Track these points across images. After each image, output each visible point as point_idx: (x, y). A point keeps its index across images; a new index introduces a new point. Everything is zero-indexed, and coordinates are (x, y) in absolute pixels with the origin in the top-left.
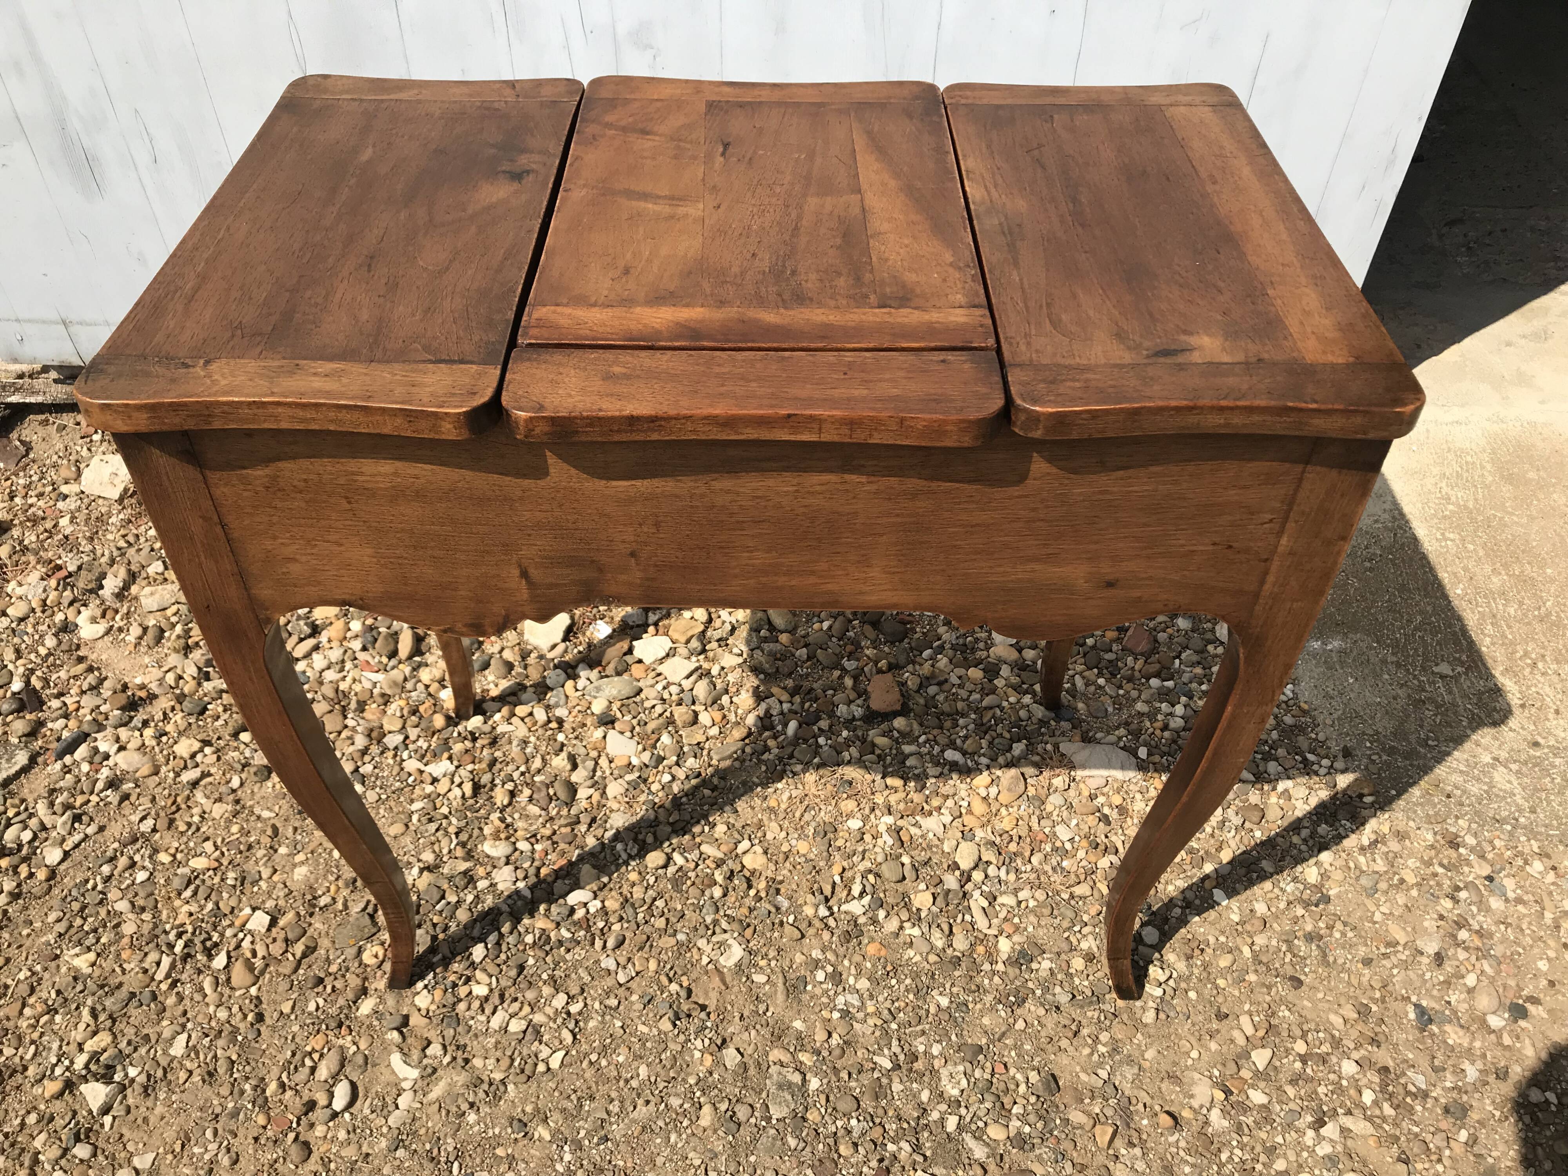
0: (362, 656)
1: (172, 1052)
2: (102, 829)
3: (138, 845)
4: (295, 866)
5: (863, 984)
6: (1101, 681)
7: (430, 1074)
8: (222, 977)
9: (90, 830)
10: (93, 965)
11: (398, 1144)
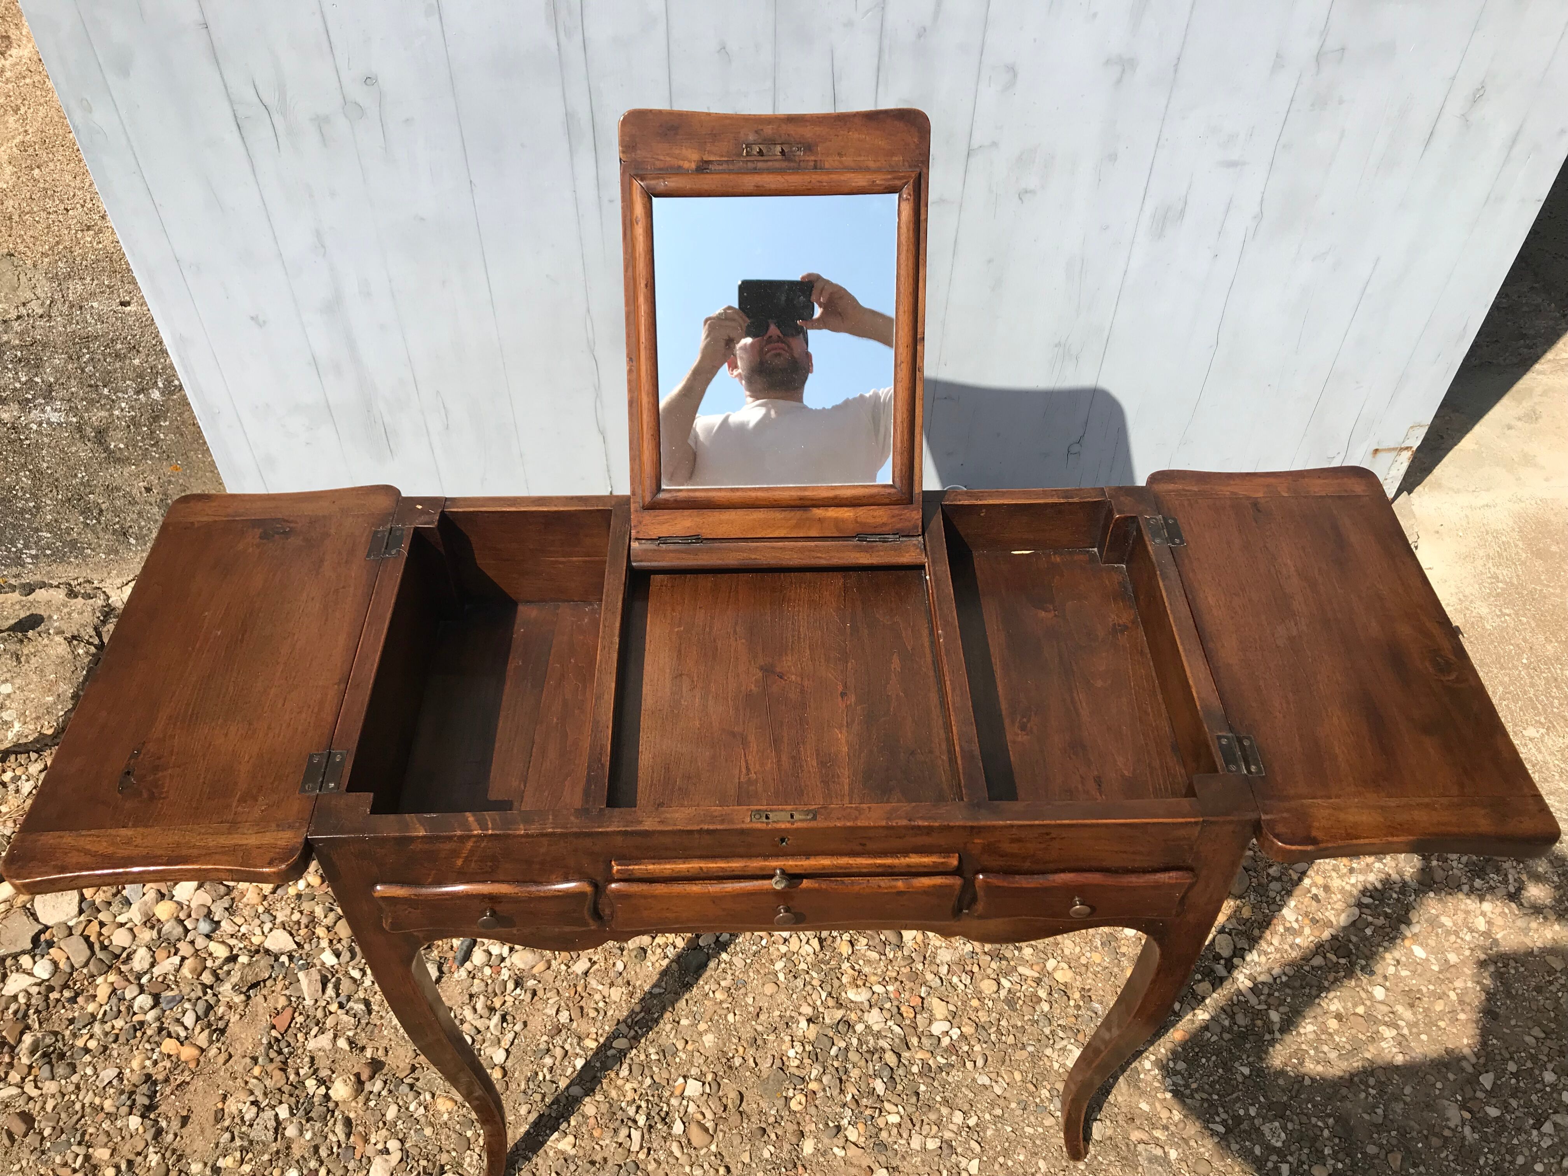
2: (526, 1025)
3: (563, 1035)
4: (700, 1034)
8: (684, 1142)
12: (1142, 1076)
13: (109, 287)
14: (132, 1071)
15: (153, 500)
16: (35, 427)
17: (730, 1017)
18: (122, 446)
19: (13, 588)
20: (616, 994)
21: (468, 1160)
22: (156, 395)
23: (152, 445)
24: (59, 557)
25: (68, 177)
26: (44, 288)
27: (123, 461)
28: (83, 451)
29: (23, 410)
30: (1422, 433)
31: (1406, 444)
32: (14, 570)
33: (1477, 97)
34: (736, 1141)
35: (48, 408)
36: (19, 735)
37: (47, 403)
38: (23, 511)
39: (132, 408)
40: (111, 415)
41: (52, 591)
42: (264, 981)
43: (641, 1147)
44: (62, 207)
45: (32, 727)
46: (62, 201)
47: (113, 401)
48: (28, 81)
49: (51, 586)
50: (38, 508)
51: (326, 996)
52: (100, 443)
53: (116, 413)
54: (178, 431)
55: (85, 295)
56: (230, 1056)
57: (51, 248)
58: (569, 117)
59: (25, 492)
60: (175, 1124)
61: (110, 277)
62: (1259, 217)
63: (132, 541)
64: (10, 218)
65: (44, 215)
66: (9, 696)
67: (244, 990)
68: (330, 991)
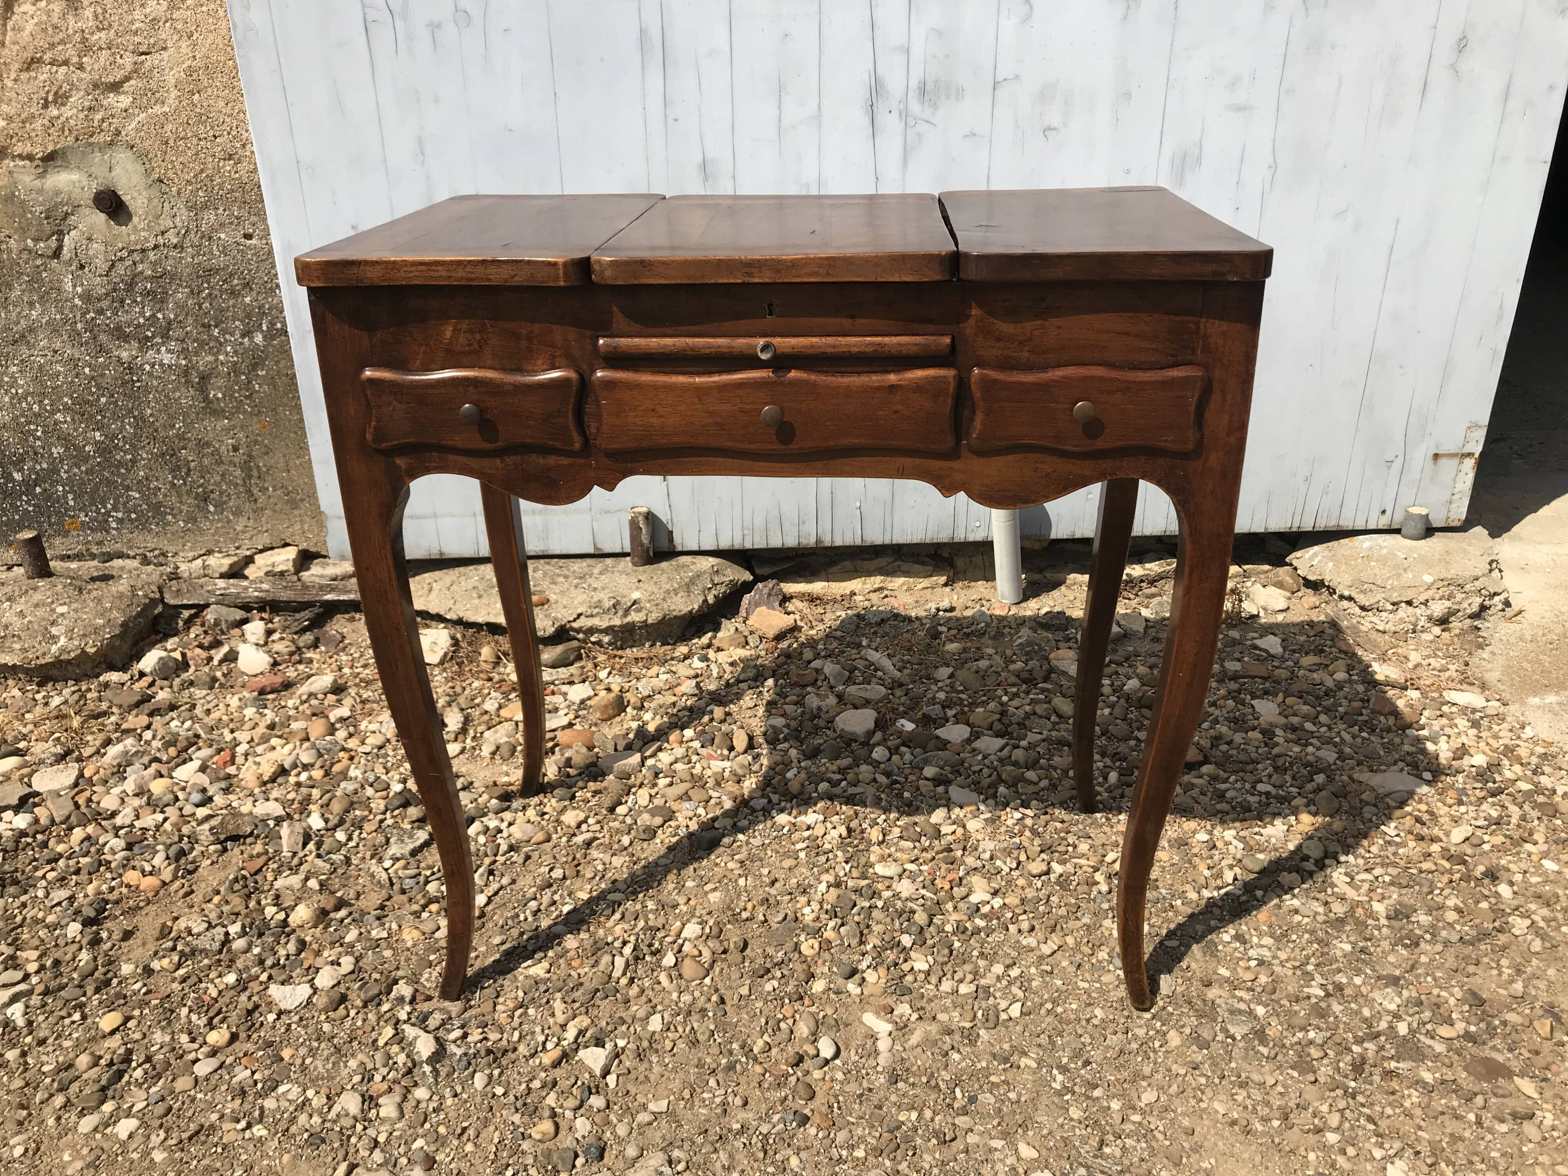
0: (703, 751)
1: (651, 1028)
2: (514, 882)
3: (555, 888)
4: (706, 893)
5: (1267, 941)
6: (1364, 734)
7: (902, 1028)
8: (674, 973)
9: (505, 881)
10: (549, 972)
11: (894, 1079)
12: (1220, 947)
13: (238, 218)
14: (86, 896)
15: (237, 460)
16: (147, 367)
17: (742, 882)
18: (220, 395)
19: (93, 557)
20: (617, 861)
21: (426, 976)
22: (259, 338)
23: (246, 397)
24: (142, 525)
25: (221, 104)
26: (183, 216)
27: (218, 413)
28: (186, 398)
29: (140, 349)
30: (1480, 435)
31: (1466, 450)
32: (99, 536)
33: (1462, 45)
34: (735, 975)
35: (163, 349)
36: (63, 650)
37: (163, 344)
38: (120, 464)
39: (236, 352)
40: (217, 360)
41: (128, 561)
42: (245, 837)
43: (624, 974)
44: (211, 133)
45: (76, 643)
46: (212, 128)
47: (221, 344)
48: (204, 9)
49: (128, 557)
50: (134, 461)
51: (306, 851)
52: (202, 391)
53: (221, 357)
54: (271, 381)
55: (216, 226)
56: (192, 892)
57: (195, 176)
58: (643, 32)
59: (125, 443)
60: (116, 936)
61: (240, 208)
62: (1274, 167)
63: (212, 509)
64: (167, 143)
65: (195, 141)
66: (62, 614)
67: (222, 837)
68: (311, 846)
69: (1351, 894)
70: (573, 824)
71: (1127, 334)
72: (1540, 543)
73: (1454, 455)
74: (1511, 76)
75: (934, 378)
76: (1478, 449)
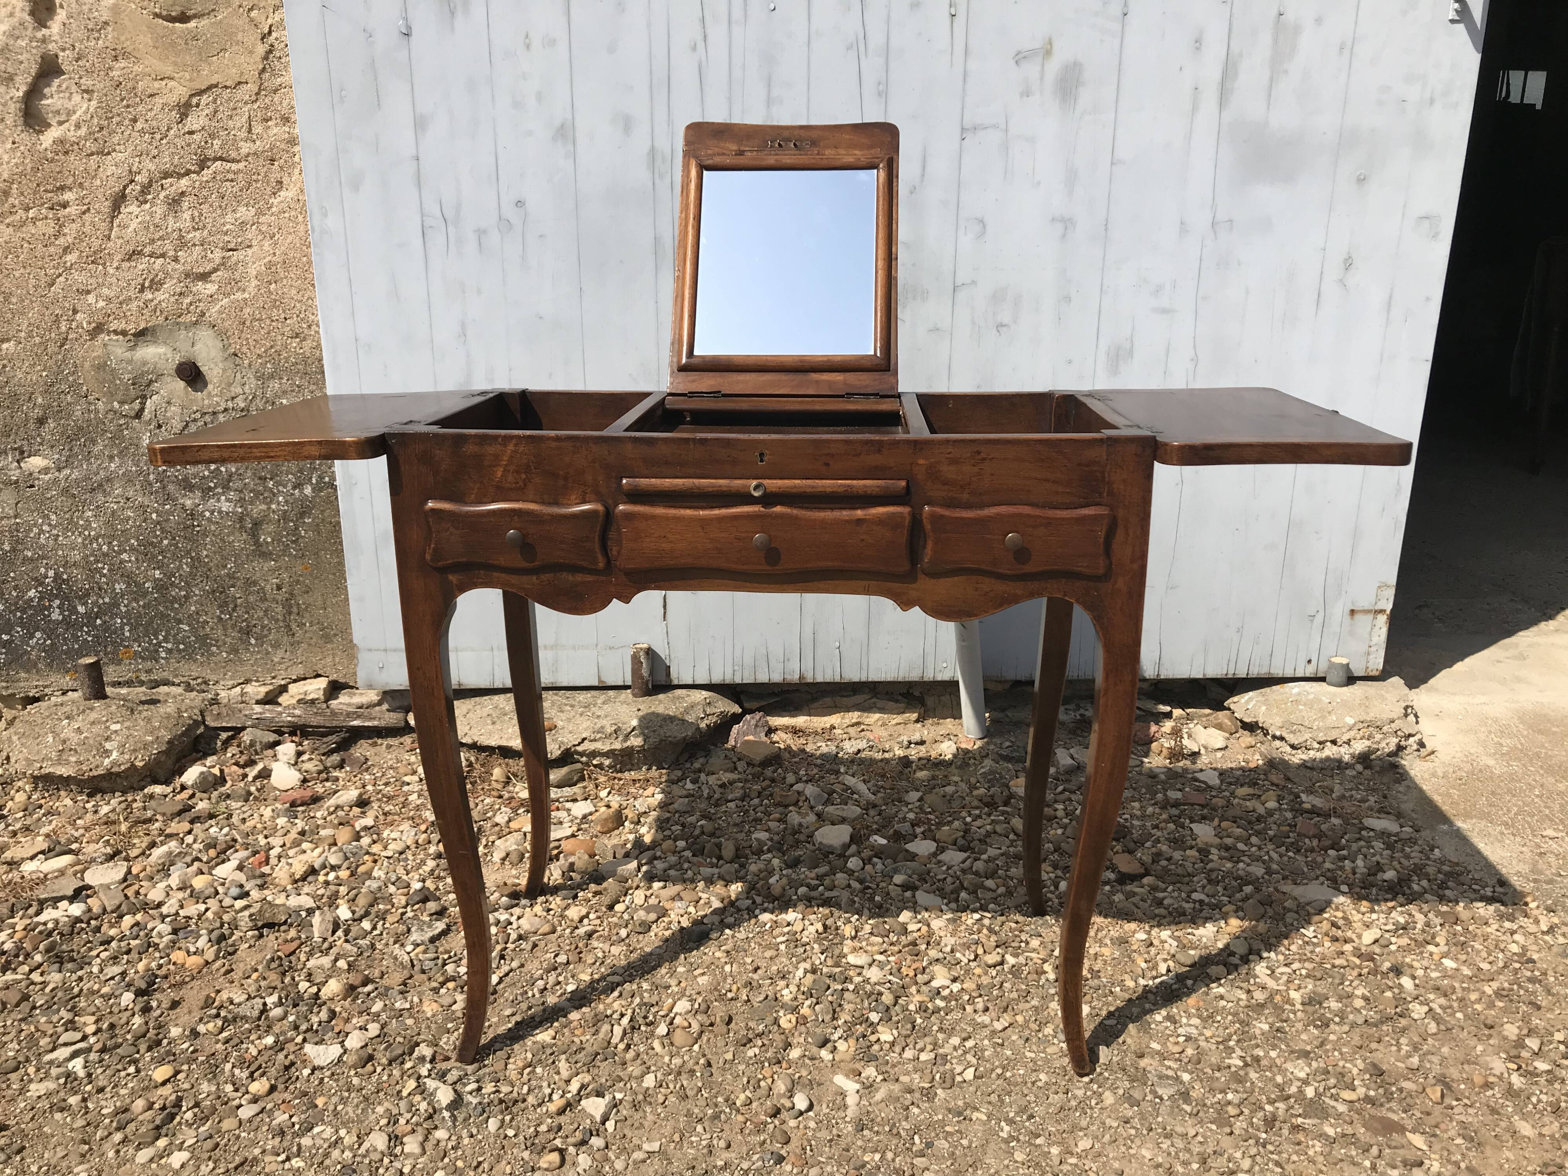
0: (695, 859)
1: (645, 1085)
2: (522, 966)
3: (559, 970)
4: (696, 977)
5: (1195, 1021)
6: (1291, 854)
7: (869, 1087)
8: (666, 1041)
9: (515, 964)
10: (554, 1038)
11: (860, 1127)
12: (1153, 1026)
13: (298, 386)
14: (137, 972)
15: (280, 598)
16: (207, 514)
17: (727, 968)
18: (269, 540)
19: (142, 683)
20: (615, 950)
21: (445, 1040)
22: (308, 490)
23: (293, 542)
24: (188, 654)
25: (294, 292)
26: (252, 383)
27: (266, 556)
28: (239, 541)
29: (203, 498)
30: (1391, 593)
31: (1379, 607)
32: (149, 664)
33: (1348, 264)
34: (721, 1043)
35: (223, 498)
36: (114, 763)
37: (223, 493)
38: (175, 599)
39: (286, 502)
40: (269, 508)
41: (173, 688)
42: (280, 925)
43: (622, 1040)
44: (283, 316)
45: (127, 757)
46: (284, 311)
47: (274, 495)
48: (286, 215)
49: (173, 684)
50: (187, 597)
51: (335, 937)
52: (254, 536)
53: (273, 506)
54: (317, 529)
55: (280, 394)
56: (232, 970)
57: (266, 351)
58: (657, 240)
59: (182, 580)
60: (165, 1005)
61: (301, 378)
62: (1195, 360)
63: (253, 641)
64: (244, 323)
65: (268, 322)
66: (116, 731)
67: (260, 924)
68: (340, 933)
69: (1271, 984)
70: (576, 918)
71: (1047, 480)
72: (1454, 694)
73: (1368, 612)
74: (1392, 289)
75: (894, 513)
76: (1389, 607)
